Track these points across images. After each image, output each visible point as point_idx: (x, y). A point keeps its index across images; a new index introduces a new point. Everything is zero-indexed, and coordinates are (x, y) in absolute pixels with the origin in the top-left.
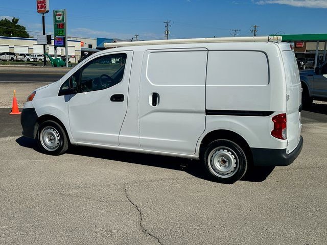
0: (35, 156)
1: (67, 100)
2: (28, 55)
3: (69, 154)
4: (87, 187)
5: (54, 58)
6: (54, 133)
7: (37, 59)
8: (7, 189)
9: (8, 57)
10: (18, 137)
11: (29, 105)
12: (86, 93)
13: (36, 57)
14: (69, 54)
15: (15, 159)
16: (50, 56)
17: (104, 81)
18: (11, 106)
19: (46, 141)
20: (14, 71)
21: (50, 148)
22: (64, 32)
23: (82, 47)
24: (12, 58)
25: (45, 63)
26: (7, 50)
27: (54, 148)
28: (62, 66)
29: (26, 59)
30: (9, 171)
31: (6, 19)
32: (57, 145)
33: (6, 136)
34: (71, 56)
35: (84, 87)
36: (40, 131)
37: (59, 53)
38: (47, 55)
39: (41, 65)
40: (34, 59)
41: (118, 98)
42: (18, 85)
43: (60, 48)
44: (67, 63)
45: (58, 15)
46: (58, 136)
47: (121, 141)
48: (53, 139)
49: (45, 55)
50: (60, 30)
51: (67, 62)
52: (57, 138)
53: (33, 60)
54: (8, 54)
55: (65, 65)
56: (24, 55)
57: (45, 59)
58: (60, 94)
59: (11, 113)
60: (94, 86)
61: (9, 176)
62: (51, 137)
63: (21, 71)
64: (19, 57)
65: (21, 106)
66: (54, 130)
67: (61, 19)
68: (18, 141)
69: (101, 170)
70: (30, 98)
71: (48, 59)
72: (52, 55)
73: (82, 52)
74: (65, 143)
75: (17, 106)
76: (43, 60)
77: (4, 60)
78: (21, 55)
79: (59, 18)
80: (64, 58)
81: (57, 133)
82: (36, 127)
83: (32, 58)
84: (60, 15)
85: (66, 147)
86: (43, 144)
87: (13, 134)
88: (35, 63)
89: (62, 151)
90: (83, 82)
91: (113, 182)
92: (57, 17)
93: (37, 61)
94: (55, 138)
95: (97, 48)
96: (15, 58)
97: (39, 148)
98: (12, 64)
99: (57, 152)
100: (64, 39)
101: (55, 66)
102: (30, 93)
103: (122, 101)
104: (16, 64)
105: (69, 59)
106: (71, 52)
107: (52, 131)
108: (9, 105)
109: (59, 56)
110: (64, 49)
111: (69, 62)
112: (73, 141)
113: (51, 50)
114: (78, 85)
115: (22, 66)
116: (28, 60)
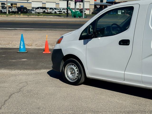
0: (61, 85)
1: (85, 43)
2: (55, 9)
3: (85, 85)
4: (99, 112)
5: (74, 11)
6: (75, 68)
7: (61, 11)
8: (41, 108)
9: (41, 11)
10: (48, 70)
11: (57, 47)
12: (99, 38)
13: (61, 10)
14: (85, 7)
15: (47, 86)
16: (71, 9)
17: (114, 29)
18: (44, 47)
19: (69, 74)
20: (45, 21)
21: (71, 80)
23: (95, 2)
24: (44, 11)
25: (67, 15)
26: (41, 5)
27: (74, 80)
28: (80, 17)
29: (53, 12)
30: (43, 95)
32: (76, 77)
33: (40, 69)
34: (87, 9)
35: (98, 34)
36: (64, 66)
37: (78, 7)
38: (69, 8)
39: (64, 16)
40: (59, 11)
41: (125, 42)
42: (48, 31)
43: (79, 3)
44: (84, 15)
46: (78, 71)
47: (126, 77)
48: (74, 73)
49: (68, 8)
51: (84, 13)
52: (77, 72)
53: (59, 13)
54: (41, 8)
55: (82, 16)
56: (53, 9)
57: (67, 11)
58: (80, 39)
59: (44, 52)
60: (106, 32)
61: (42, 98)
62: (72, 71)
63: (50, 21)
64: (49, 11)
65: (50, 47)
66: (75, 66)
68: (49, 73)
69: (110, 99)
70: (59, 42)
71: (69, 12)
72: (72, 9)
73: (95, 6)
74: (82, 76)
75: (48, 47)
76: (66, 13)
77: (38, 13)
78: (51, 9)
80: (81, 11)
81: (76, 68)
82: (62, 63)
83: (58, 11)
85: (83, 80)
86: (66, 76)
87: (45, 68)
88: (60, 15)
89: (80, 82)
90: (98, 30)
91: (119, 110)
93: (61, 13)
94: (75, 72)
95: (107, 2)
96: (46, 11)
97: (64, 80)
98: (44, 16)
99: (76, 83)
101: (75, 17)
102: (59, 38)
103: (128, 45)
104: (47, 16)
105: (85, 11)
106: (87, 6)
107: (73, 67)
108: (42, 46)
109: (78, 9)
111: (85, 14)
112: (88, 75)
113: (72, 5)
114: (94, 32)
115: (51, 17)
116: (55, 12)
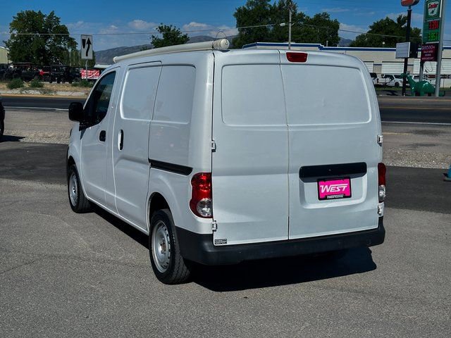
2: (397, 77)
22: (438, 36)
25: (404, 89)
26: (371, 69)
28: (430, 95)
29: (393, 83)
31: (387, 19)
44: (438, 89)
45: (432, 7)
50: (433, 32)
55: (434, 93)
56: (391, 77)
67: (435, 13)
79: (433, 12)
84: (435, 6)
92: (430, 10)
100: (437, 46)
101: (417, 94)
110: (436, 63)
116: (397, 84)
